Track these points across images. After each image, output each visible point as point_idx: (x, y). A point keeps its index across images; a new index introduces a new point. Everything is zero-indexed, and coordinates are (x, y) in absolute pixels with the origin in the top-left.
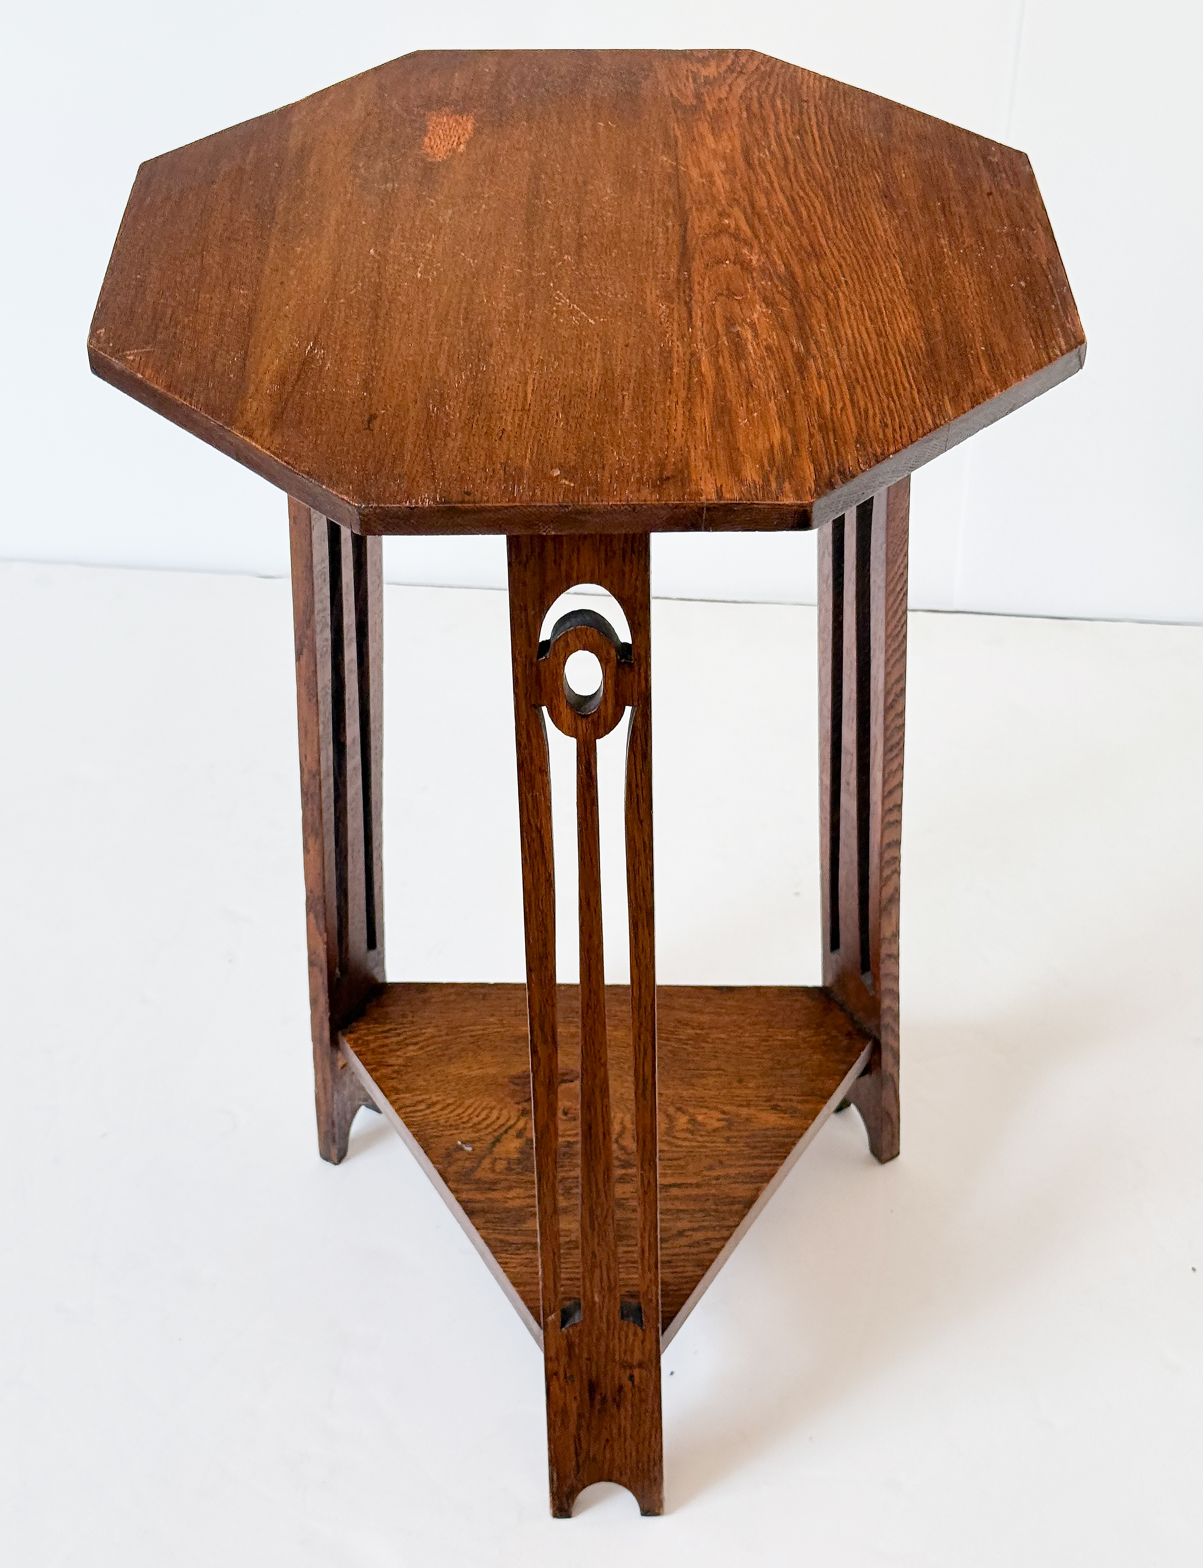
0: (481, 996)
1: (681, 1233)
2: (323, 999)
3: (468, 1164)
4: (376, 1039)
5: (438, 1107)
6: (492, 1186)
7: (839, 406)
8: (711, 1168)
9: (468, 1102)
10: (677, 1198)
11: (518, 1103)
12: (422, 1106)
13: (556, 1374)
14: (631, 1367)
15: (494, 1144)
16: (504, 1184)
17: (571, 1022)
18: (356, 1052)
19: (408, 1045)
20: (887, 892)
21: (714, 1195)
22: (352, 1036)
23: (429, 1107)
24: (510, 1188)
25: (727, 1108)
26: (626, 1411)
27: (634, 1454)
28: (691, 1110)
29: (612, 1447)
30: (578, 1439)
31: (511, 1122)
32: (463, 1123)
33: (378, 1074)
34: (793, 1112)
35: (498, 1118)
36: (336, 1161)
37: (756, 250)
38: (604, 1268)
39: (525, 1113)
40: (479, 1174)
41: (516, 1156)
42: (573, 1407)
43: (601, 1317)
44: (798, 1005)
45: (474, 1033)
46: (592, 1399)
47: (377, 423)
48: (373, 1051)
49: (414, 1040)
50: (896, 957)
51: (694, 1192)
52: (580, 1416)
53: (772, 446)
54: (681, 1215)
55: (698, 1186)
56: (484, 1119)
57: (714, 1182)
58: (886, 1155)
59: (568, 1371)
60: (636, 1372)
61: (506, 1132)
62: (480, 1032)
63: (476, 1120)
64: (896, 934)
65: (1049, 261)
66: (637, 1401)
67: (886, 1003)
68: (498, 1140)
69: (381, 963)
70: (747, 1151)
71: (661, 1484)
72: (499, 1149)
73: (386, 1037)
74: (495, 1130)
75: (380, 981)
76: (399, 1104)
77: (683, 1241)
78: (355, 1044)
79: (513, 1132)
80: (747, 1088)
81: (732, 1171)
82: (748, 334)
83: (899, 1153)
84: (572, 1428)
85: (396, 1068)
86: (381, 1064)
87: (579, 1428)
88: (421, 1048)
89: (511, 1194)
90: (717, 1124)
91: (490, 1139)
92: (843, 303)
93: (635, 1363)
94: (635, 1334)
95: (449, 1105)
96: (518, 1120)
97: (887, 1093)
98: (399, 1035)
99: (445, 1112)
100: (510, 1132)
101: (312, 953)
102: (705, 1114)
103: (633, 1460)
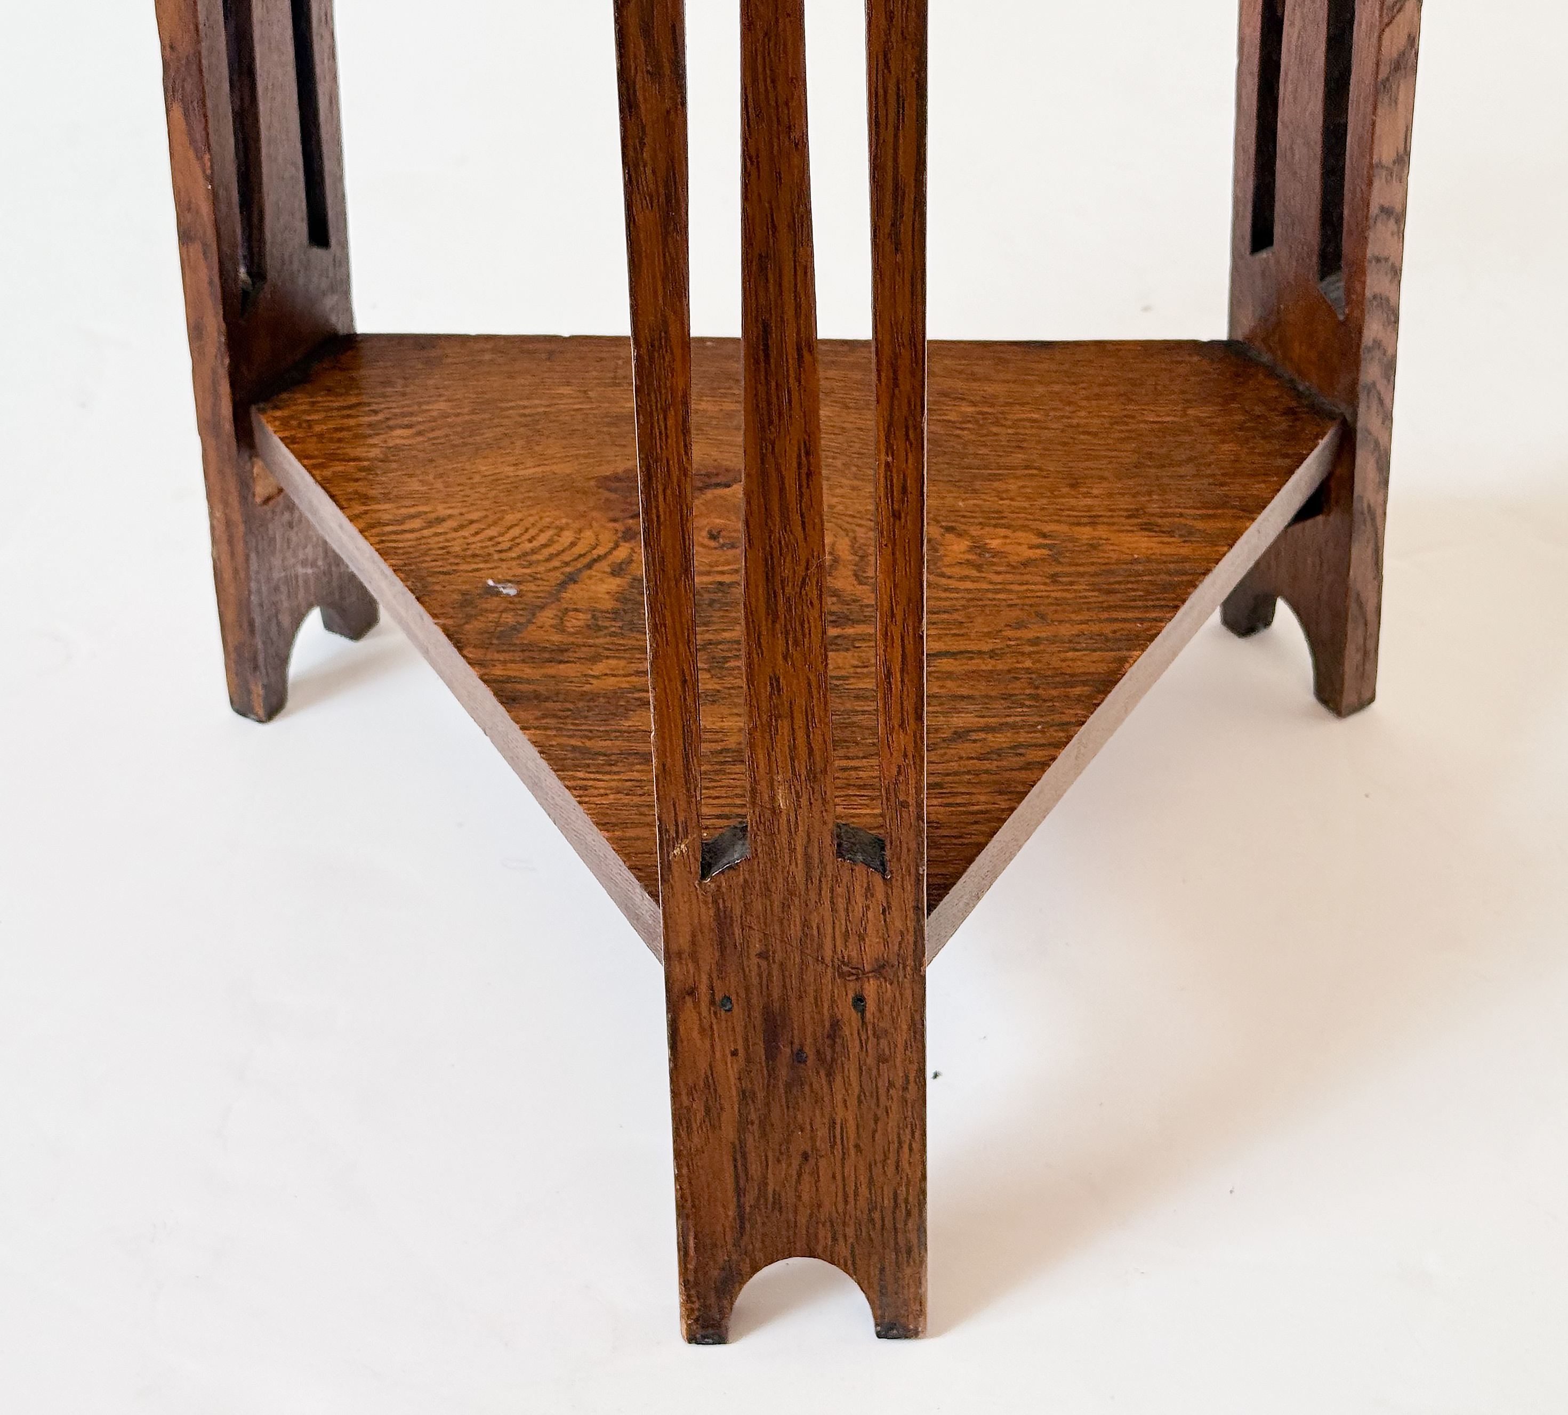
0: (544, 356)
1: (960, 735)
2: (214, 325)
3: (509, 619)
4: (328, 418)
5: (450, 525)
6: (559, 654)
8: (1020, 625)
9: (510, 518)
10: (949, 675)
11: (615, 520)
12: (417, 523)
13: (692, 992)
14: (859, 974)
15: (563, 585)
16: (583, 652)
17: (724, 395)
18: (282, 439)
19: (391, 428)
20: (1393, 42)
21: (1027, 670)
22: (278, 413)
23: (430, 524)
24: (596, 658)
25: (1047, 528)
26: (847, 1084)
27: (863, 1190)
28: (975, 531)
29: (815, 1172)
30: (739, 1153)
31: (600, 551)
32: (500, 551)
33: (328, 473)
34: (1188, 534)
35: (573, 544)
36: (261, 712)
38: (799, 721)
39: (629, 535)
40: (532, 634)
41: (609, 605)
42: (730, 1071)
43: (792, 850)
44: (1182, 369)
45: (527, 411)
46: (771, 1053)
48: (320, 436)
49: (406, 421)
50: (1397, 215)
51: (987, 665)
52: (745, 1096)
54: (961, 705)
55: (993, 654)
56: (545, 546)
57: (1028, 649)
58: (1349, 697)
59: (717, 984)
60: (870, 989)
61: (589, 566)
62: (541, 410)
63: (528, 546)
64: (1403, 159)
66: (870, 1061)
67: (1373, 329)
68: (572, 579)
69: (342, 286)
70: (1094, 596)
71: (922, 1262)
72: (572, 593)
73: (348, 416)
74: (567, 563)
75: (342, 329)
76: (367, 519)
77: (966, 748)
78: (285, 423)
79: (604, 566)
80: (1087, 495)
81: (1065, 631)
83: (1372, 699)
84: (729, 1132)
85: (366, 463)
86: (333, 457)
87: (743, 1125)
88: (420, 433)
89: (600, 668)
90: (1030, 554)
91: (556, 577)
93: (868, 966)
94: (869, 892)
95: (472, 522)
96: (617, 546)
97: (1359, 552)
98: (375, 412)
99: (464, 533)
100: (597, 566)
101: (184, 206)
102: (1005, 537)
103: (862, 1203)
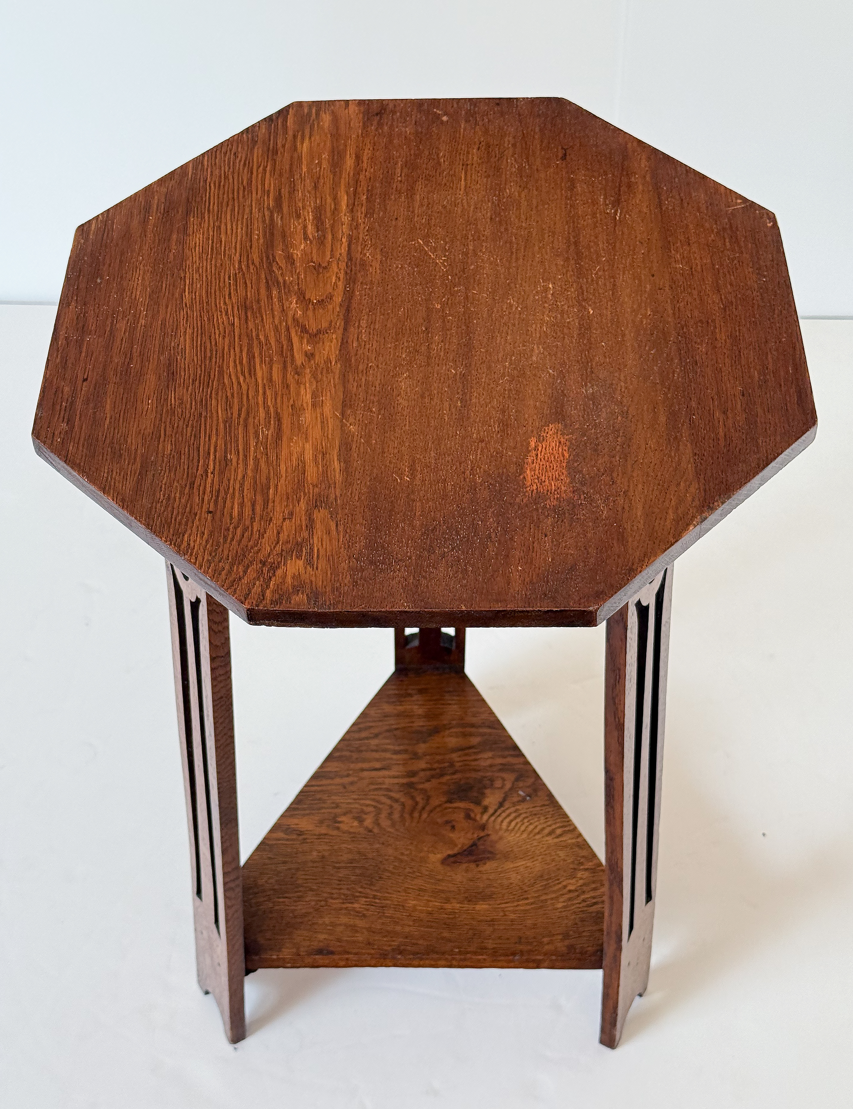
3: (521, 784)
5: (546, 831)
8: (352, 783)
9: (525, 836)
10: (378, 760)
11: (489, 837)
12: (559, 831)
15: (504, 800)
16: (495, 769)
21: (352, 762)
23: (554, 830)
24: (491, 766)
25: (335, 833)
31: (493, 818)
32: (527, 817)
34: (287, 830)
35: (502, 822)
39: (483, 829)
40: (512, 776)
41: (488, 792)
51: (365, 765)
54: (375, 748)
55: (363, 770)
56: (511, 821)
57: (351, 772)
61: (496, 810)
63: (518, 820)
68: (501, 803)
70: (325, 797)
72: (500, 795)
73: (593, 896)
74: (503, 812)
76: (576, 836)
79: (491, 811)
80: (319, 851)
81: (337, 780)
89: (489, 762)
90: (344, 816)
91: (507, 805)
95: (539, 833)
96: (487, 821)
102: (351, 827)
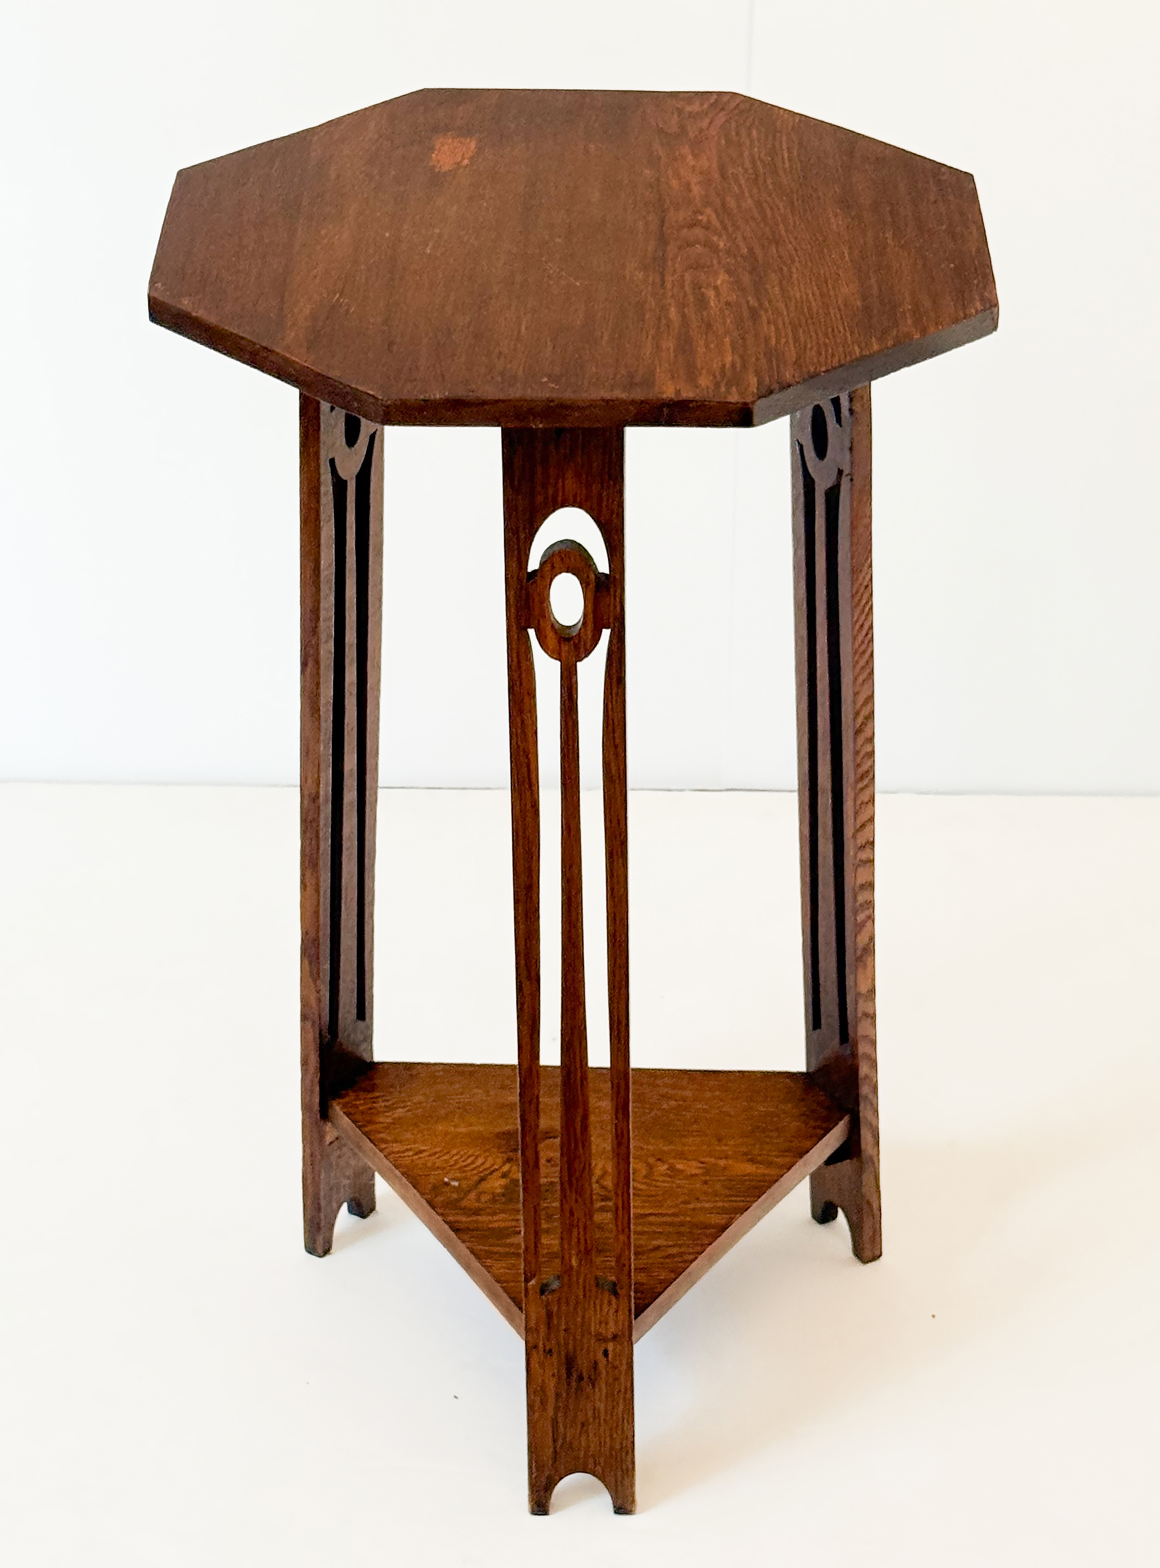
0: (468, 1073)
1: (657, 1248)
2: (314, 1059)
3: (455, 1196)
4: (365, 1104)
5: (425, 1154)
6: (477, 1212)
7: (783, 340)
8: (687, 1203)
9: (454, 1151)
11: (506, 1152)
12: (411, 1153)
13: (536, 1347)
14: (605, 1340)
15: (479, 1182)
16: (489, 1211)
17: (553, 1095)
18: (344, 1113)
19: (396, 1108)
20: (862, 940)
21: (689, 1222)
22: (341, 1101)
23: (416, 1154)
24: (494, 1214)
25: (704, 1160)
26: (600, 1390)
27: (608, 1439)
28: (671, 1161)
29: (587, 1431)
30: (555, 1422)
31: (496, 1167)
32: (450, 1166)
33: (367, 1129)
34: (770, 1164)
35: (483, 1164)
36: (320, 1251)
37: (724, 237)
38: (581, 1230)
39: (509, 1160)
40: (465, 1203)
41: (499, 1191)
42: (551, 1384)
43: (578, 1284)
44: (780, 1085)
45: (460, 1101)
46: (569, 1374)
47: (395, 348)
48: (362, 1113)
49: (402, 1105)
50: (873, 1017)
51: (670, 1219)
52: (558, 1395)
53: (724, 366)
54: (658, 1236)
55: (674, 1215)
56: (470, 1164)
57: (689, 1213)
58: (868, 1254)
59: (547, 1343)
60: (610, 1346)
61: (491, 1174)
63: (462, 1164)
64: (872, 991)
65: (978, 251)
66: (611, 1380)
67: (864, 1070)
68: (482, 1179)
69: (369, 1039)
70: (723, 1191)
71: (633, 1476)
72: (484, 1186)
73: (374, 1102)
74: (481, 1172)
75: (368, 1061)
76: (386, 1152)
77: (659, 1254)
78: (344, 1106)
79: (498, 1174)
80: (726, 1145)
81: (708, 1205)
82: (711, 293)
83: (881, 1255)
84: (551, 1412)
85: (384, 1125)
86: (370, 1122)
87: (557, 1409)
88: (409, 1111)
89: (496, 1218)
90: (694, 1171)
91: (476, 1178)
92: (795, 276)
93: (609, 1337)
94: (610, 1303)
95: (436, 1153)
96: (503, 1165)
97: (867, 1178)
98: (387, 1101)
99: (433, 1158)
100: (495, 1174)
101: (304, 1002)
102: (685, 1164)
103: (608, 1446)
